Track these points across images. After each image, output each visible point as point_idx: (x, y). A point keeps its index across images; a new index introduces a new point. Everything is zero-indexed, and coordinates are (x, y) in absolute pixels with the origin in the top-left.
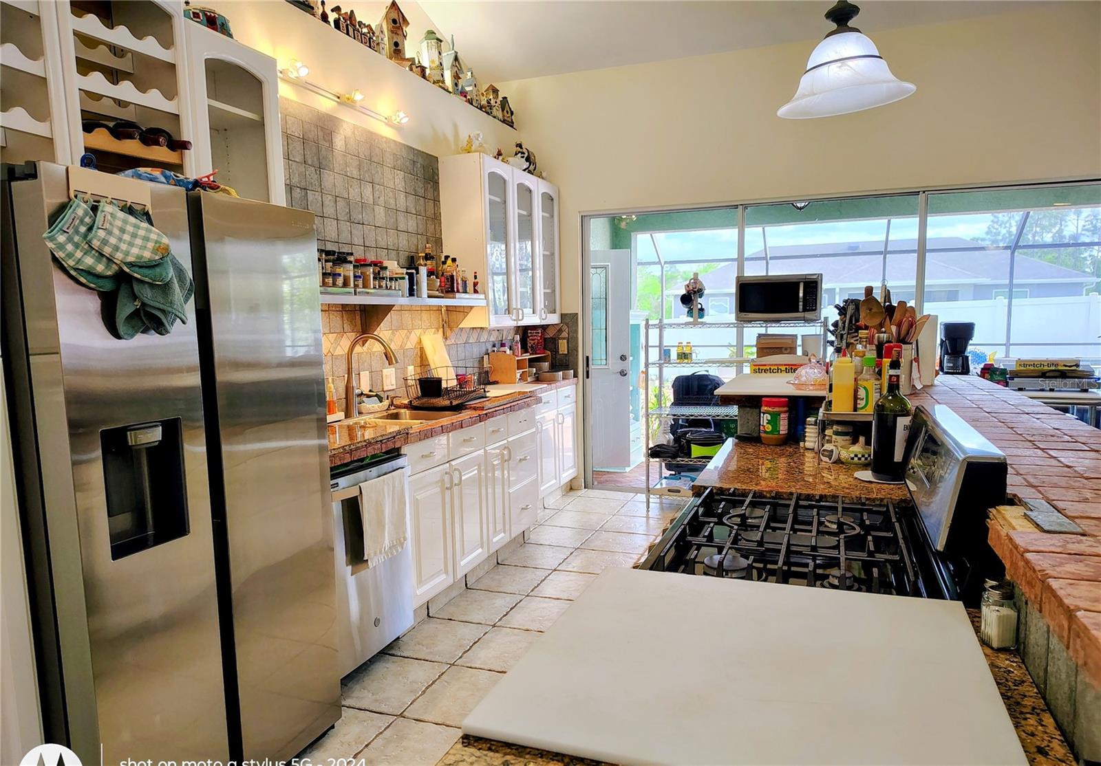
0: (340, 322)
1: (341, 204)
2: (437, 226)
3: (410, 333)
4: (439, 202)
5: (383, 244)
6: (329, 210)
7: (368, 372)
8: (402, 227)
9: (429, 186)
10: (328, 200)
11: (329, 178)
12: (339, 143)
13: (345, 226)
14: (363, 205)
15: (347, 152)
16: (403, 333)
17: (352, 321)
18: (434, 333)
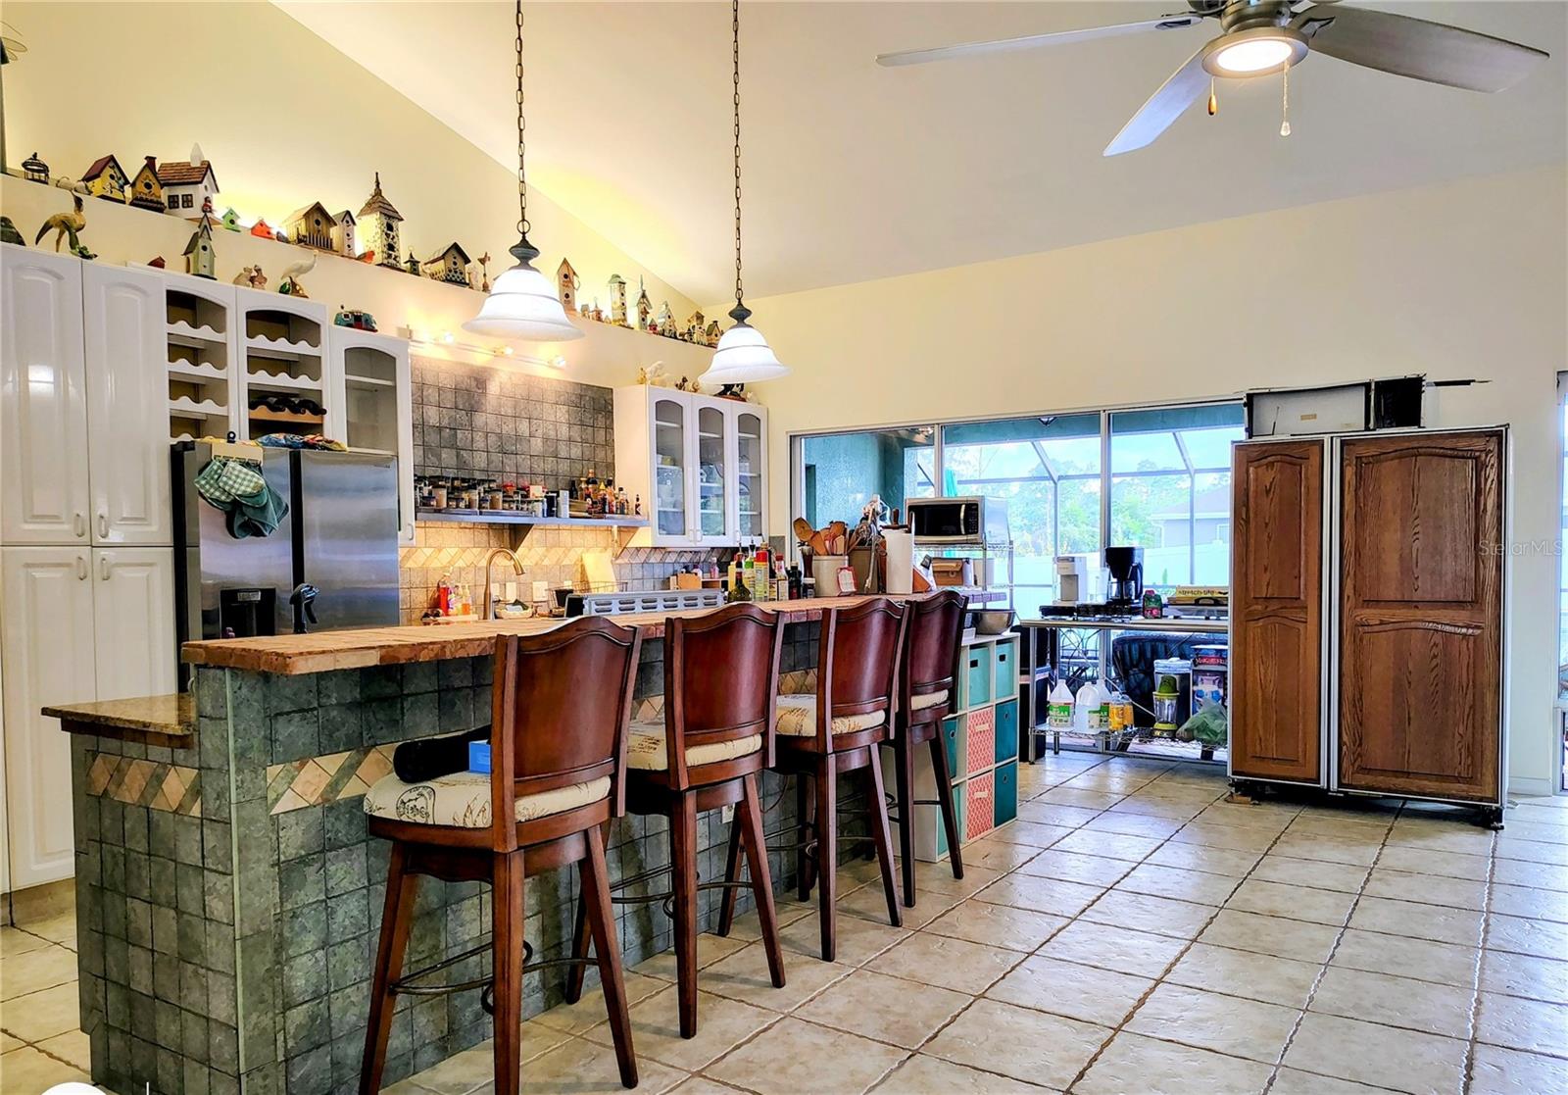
0: (485, 537)
1: (492, 439)
2: (609, 452)
3: (569, 550)
4: (612, 429)
5: (540, 471)
6: (480, 443)
7: (514, 584)
8: (563, 454)
9: (600, 416)
10: (479, 437)
11: (480, 419)
12: (493, 388)
13: (496, 458)
14: (518, 438)
15: (501, 396)
16: (560, 551)
17: (500, 539)
18: (601, 552)
